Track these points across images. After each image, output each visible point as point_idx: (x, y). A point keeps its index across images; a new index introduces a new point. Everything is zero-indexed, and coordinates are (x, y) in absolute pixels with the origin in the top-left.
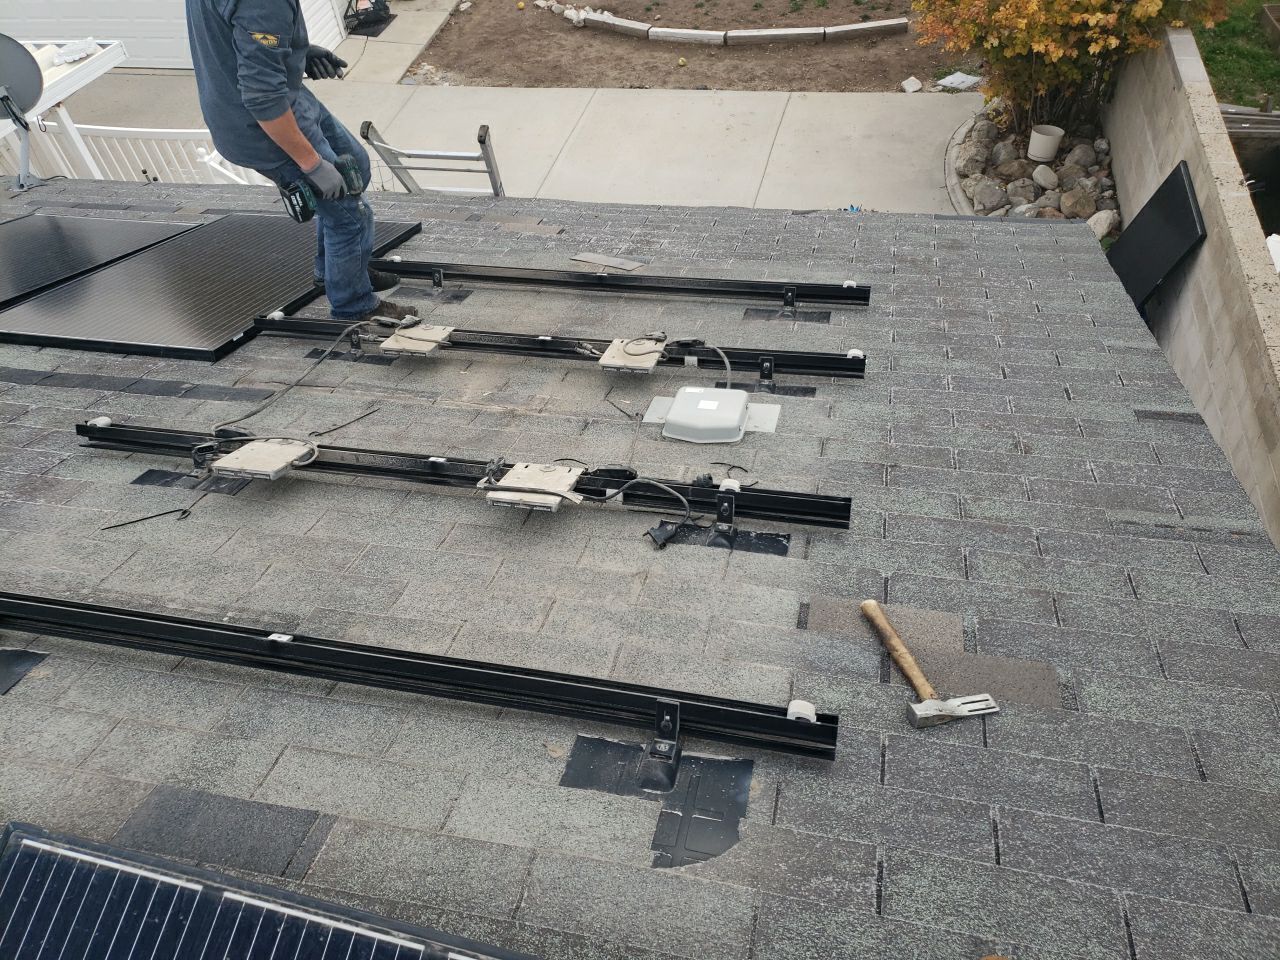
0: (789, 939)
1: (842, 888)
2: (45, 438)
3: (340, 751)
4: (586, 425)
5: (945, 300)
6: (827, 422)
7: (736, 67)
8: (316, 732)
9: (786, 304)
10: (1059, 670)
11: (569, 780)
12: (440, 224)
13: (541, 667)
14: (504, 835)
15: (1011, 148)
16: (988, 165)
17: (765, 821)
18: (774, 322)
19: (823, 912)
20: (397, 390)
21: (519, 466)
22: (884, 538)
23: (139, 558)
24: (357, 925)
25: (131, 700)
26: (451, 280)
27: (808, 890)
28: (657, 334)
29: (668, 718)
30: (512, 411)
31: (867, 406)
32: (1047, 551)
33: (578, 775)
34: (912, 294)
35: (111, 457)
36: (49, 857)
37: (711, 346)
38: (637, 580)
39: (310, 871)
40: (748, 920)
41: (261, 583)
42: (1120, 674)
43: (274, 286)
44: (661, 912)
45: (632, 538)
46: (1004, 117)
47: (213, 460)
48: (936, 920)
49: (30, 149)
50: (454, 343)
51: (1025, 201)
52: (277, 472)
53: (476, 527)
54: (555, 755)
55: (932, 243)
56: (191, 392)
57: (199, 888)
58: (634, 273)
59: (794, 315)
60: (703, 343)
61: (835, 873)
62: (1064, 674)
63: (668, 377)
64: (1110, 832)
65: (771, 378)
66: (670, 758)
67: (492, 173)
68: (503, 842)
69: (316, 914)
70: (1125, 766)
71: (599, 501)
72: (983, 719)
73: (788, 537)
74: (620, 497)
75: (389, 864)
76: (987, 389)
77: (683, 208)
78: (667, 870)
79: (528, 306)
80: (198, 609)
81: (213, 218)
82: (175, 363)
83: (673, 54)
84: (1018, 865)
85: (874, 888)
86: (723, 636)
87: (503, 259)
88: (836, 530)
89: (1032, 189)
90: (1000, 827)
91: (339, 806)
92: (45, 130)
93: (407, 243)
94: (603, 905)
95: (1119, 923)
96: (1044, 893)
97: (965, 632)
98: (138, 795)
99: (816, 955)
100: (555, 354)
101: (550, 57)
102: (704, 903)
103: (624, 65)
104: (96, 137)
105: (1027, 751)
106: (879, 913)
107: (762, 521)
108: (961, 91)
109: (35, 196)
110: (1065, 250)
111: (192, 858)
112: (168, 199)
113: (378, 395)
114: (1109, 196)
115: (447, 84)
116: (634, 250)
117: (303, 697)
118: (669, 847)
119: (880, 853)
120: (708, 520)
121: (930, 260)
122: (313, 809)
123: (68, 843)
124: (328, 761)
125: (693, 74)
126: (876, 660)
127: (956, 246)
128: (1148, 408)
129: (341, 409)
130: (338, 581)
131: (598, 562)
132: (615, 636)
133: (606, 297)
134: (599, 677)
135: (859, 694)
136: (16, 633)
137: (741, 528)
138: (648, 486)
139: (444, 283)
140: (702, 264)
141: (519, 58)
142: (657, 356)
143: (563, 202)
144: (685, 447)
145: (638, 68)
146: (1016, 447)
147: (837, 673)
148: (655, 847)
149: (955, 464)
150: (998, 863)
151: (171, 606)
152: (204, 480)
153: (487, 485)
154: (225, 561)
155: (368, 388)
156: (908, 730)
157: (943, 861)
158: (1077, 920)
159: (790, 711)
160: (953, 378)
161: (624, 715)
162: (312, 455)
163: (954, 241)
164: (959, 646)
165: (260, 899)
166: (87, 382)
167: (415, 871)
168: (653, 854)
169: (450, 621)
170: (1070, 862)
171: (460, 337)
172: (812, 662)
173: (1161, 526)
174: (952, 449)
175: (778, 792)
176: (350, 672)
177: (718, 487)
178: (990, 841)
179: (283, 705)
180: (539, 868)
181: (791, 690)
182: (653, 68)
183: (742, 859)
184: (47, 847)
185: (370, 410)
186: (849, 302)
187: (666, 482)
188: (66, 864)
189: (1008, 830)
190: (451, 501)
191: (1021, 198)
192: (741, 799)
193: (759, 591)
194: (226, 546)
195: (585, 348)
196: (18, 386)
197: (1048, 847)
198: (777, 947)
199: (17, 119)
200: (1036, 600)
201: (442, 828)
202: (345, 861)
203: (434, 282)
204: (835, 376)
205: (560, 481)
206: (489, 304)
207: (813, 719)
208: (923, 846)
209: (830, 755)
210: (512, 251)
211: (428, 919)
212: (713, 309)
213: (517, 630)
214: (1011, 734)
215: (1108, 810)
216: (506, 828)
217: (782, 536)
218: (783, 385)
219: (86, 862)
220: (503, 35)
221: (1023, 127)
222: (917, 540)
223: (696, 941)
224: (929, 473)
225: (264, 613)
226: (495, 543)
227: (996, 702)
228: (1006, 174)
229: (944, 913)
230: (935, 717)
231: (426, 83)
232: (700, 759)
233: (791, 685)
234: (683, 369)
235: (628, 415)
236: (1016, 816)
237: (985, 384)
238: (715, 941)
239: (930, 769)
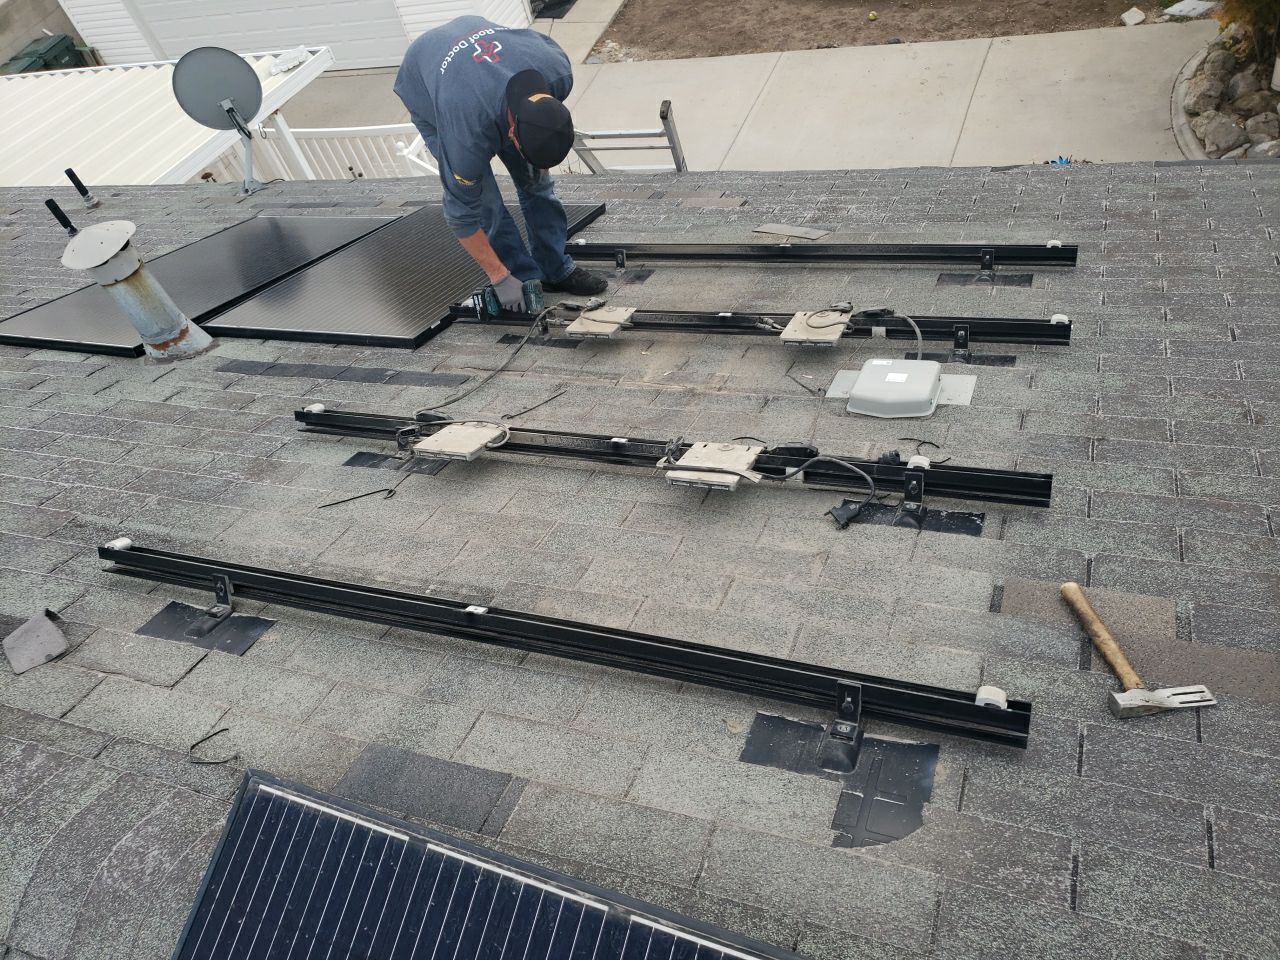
0: (975, 927)
1: (1033, 880)
2: (270, 423)
3: (531, 717)
4: (766, 402)
5: (1165, 258)
6: (1028, 392)
7: (932, 17)
8: (510, 698)
9: (983, 268)
11: (747, 756)
12: (623, 204)
13: (721, 645)
14: (685, 806)
15: (1251, 79)
16: (1224, 100)
17: (950, 807)
18: (970, 287)
19: (1012, 903)
20: (582, 372)
21: (698, 446)
22: (1089, 517)
23: (351, 533)
24: (546, 883)
25: (346, 665)
26: (637, 259)
27: (995, 879)
28: (843, 305)
29: (849, 699)
30: (692, 390)
31: (1073, 376)
33: (758, 751)
35: (326, 441)
36: (280, 803)
37: (901, 315)
38: (817, 560)
39: (504, 830)
40: (930, 905)
41: (459, 558)
43: (468, 273)
44: (841, 891)
45: (813, 518)
46: (1243, 45)
47: (415, 443)
48: (1138, 921)
49: (253, 155)
50: (636, 324)
52: (472, 454)
53: (656, 505)
54: (734, 731)
55: (1151, 194)
56: (396, 378)
57: (406, 838)
58: (819, 242)
59: (993, 280)
60: (891, 313)
61: (1025, 864)
63: (854, 349)
65: (966, 347)
66: (850, 739)
67: (674, 148)
68: (684, 812)
69: (509, 870)
71: (779, 479)
72: (1197, 712)
73: (982, 517)
74: (800, 475)
75: (577, 827)
76: (1212, 353)
77: (872, 171)
78: (848, 850)
79: (709, 282)
80: (403, 582)
81: (411, 210)
82: (379, 350)
83: (863, 9)
84: (1235, 870)
85: (1068, 883)
86: (909, 619)
87: (685, 236)
88: (1035, 510)
89: (1276, 124)
90: (1214, 828)
91: (530, 770)
92: (265, 136)
93: (591, 225)
94: (782, 880)
96: (1264, 900)
97: (1178, 618)
98: (354, 751)
99: (1003, 946)
100: (736, 330)
101: (735, 23)
102: (885, 885)
103: (811, 23)
104: (309, 138)
105: (1249, 748)
106: (1074, 909)
107: (954, 500)
108: (1191, 19)
109: (257, 199)
111: (400, 811)
112: (372, 194)
113: (564, 377)
115: (631, 60)
116: (819, 218)
117: (498, 665)
118: (849, 827)
119: (1075, 847)
120: (895, 498)
121: (1147, 213)
122: (506, 771)
123: (296, 790)
124: (520, 727)
125: (884, 27)
126: (1076, 645)
127: (1180, 195)
129: (531, 392)
130: (529, 556)
131: (777, 542)
132: (795, 616)
133: (789, 268)
134: (779, 656)
135: (1055, 681)
136: (250, 601)
137: (931, 507)
138: (830, 464)
139: (627, 263)
140: (892, 229)
141: (702, 26)
142: (842, 328)
143: (746, 173)
144: (871, 423)
145: (825, 26)
146: (1245, 416)
147: (1031, 659)
148: (835, 826)
149: (1171, 436)
150: (1212, 866)
151: (379, 578)
152: (408, 461)
153: (666, 464)
154: (427, 537)
155: (555, 371)
156: (1110, 721)
157: (1147, 861)
159: (978, 698)
160: (1171, 342)
161: (803, 695)
162: (504, 437)
163: (1178, 190)
164: (1171, 633)
165: (459, 852)
166: (305, 371)
167: (601, 835)
168: (833, 833)
169: (633, 597)
171: (642, 318)
172: (1004, 648)
174: (1168, 420)
175: (966, 778)
176: (540, 643)
177: (906, 464)
178: (1203, 842)
179: (479, 673)
180: (719, 842)
181: (982, 675)
182: (841, 26)
183: (925, 844)
184: (279, 793)
185: (558, 392)
186: (1054, 263)
187: (850, 460)
188: (295, 809)
189: (1225, 832)
190: (633, 480)
191: (1263, 135)
192: (925, 783)
193: (949, 572)
194: (428, 523)
195: (766, 323)
196: (247, 377)
197: (1271, 853)
198: (961, 934)
199: (241, 129)
200: (1266, 585)
201: (626, 796)
202: (535, 822)
203: (617, 263)
204: (1038, 343)
205: (739, 460)
206: (670, 282)
207: (1004, 706)
208: (1125, 843)
209: (1022, 743)
210: (694, 227)
211: (613, 882)
212: (904, 275)
213: (697, 607)
214: (1231, 729)
216: (687, 800)
217: (976, 515)
218: (979, 354)
219: (312, 808)
220: (686, 5)
221: (1266, 54)
222: (1125, 519)
223: (876, 922)
224: (1141, 446)
225: (462, 586)
226: (674, 522)
227: (1213, 694)
228: (1246, 108)
229: (1147, 915)
230: (1139, 707)
231: (610, 60)
232: (881, 742)
233: (982, 670)
234: (869, 341)
235: (811, 391)
236: (1234, 819)
237: (1210, 348)
238: (896, 923)
239: (1133, 763)
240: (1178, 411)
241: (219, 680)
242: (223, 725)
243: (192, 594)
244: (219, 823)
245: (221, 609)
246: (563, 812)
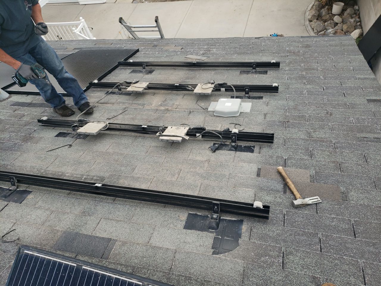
0: (255, 277)
1: (271, 260)
2: (30, 123)
3: (118, 219)
4: (190, 112)
5: (304, 65)
6: (267, 108)
8: (110, 213)
9: (253, 69)
10: (341, 188)
11: (186, 227)
12: (144, 49)
13: (177, 192)
14: (167, 245)
15: (326, 10)
16: (319, 17)
17: (247, 239)
18: (250, 75)
19: (265, 268)
20: (133, 103)
21: (169, 128)
22: (285, 146)
23: (58, 160)
24: (122, 277)
25: (56, 204)
27: (260, 261)
28: (212, 81)
29: (216, 207)
30: (167, 109)
31: (279, 102)
32: (337, 148)
33: (189, 225)
34: (293, 63)
35: (49, 129)
36: (32, 256)
37: (229, 85)
38: (206, 163)
39: (109, 257)
40: (242, 271)
41: (93, 167)
42: (361, 188)
43: (95, 72)
44: (215, 269)
45: (205, 149)
47: (78, 129)
48: (301, 270)
50: (149, 88)
51: (331, 28)
52: (96, 133)
53: (157, 147)
54: (182, 219)
55: (300, 46)
57: (75, 265)
58: (205, 61)
59: (256, 72)
60: (226, 84)
61: (269, 256)
62: (342, 189)
63: (216, 95)
64: (358, 241)
66: (217, 220)
67: (160, 31)
68: (167, 247)
69: (110, 273)
70: (362, 219)
71: (194, 138)
72: (316, 205)
73: (254, 147)
74: (201, 136)
75: (133, 254)
76: (318, 94)
77: (220, 38)
78: (217, 256)
79: (172, 74)
80: (75, 176)
81: (77, 51)
84: (328, 252)
85: (281, 260)
86: (234, 180)
87: (164, 59)
88: (269, 144)
89: (333, 24)
90: (322, 240)
91: (117, 236)
93: (134, 56)
94: (197, 267)
95: (360, 271)
96: (336, 261)
97: (310, 176)
98: (59, 234)
99: (263, 282)
100: (180, 89)
102: (228, 266)
105: (331, 215)
106: (283, 268)
107: (245, 142)
110: (344, 46)
111: (75, 253)
112: (63, 45)
113: (127, 105)
114: (359, 25)
115: (147, 2)
116: (205, 53)
117: (106, 202)
118: (217, 249)
119: (283, 249)
120: (228, 142)
121: (299, 52)
122: (109, 237)
124: (114, 223)
126: (282, 186)
127: (308, 46)
128: (372, 98)
129: (116, 110)
130: (116, 165)
131: (194, 157)
132: (200, 181)
133: (196, 69)
134: (195, 195)
135: (276, 197)
136: (23, 185)
137: (239, 144)
138: (209, 133)
139: (146, 68)
140: (226, 56)
142: (212, 89)
143: (183, 39)
144: (221, 119)
146: (327, 113)
147: (269, 191)
148: (213, 248)
149: (307, 120)
150: (321, 252)
152: (76, 135)
153: (159, 134)
154: (82, 160)
155: (124, 103)
156: (292, 209)
157: (303, 251)
158: (347, 270)
159: (254, 205)
160: (307, 91)
161: (203, 206)
162: (107, 126)
164: (309, 181)
165: (93, 268)
167: (140, 257)
168: (212, 250)
169: (150, 177)
170: (345, 251)
171: (151, 86)
172: (261, 187)
173: (375, 138)
174: (306, 115)
175: (251, 230)
176: (120, 194)
177: (231, 132)
178: (319, 245)
179: (100, 205)
180: (178, 256)
181: (255, 196)
183: (240, 252)
185: (125, 110)
186: (273, 67)
187: (215, 131)
189: (324, 241)
190: (149, 139)
191: (330, 27)
192: (239, 232)
193: (245, 165)
194: (83, 156)
195: (189, 87)
196: (22, 108)
197: (337, 246)
198: (251, 280)
200: (334, 164)
201: (148, 243)
202: (119, 254)
203: (143, 68)
204: (269, 92)
205: (182, 132)
206: (160, 74)
207: (262, 207)
208: (297, 247)
209: (267, 218)
210: (167, 56)
211: (144, 272)
212: (230, 71)
213: (170, 179)
214: (325, 209)
215: (357, 234)
216: (167, 243)
217: (252, 146)
218: (252, 96)
221: (330, 3)
222: (295, 146)
223: (226, 278)
224: (299, 123)
225: (94, 176)
226: (163, 152)
227: (320, 198)
228: (325, 19)
229: (303, 268)
230: (301, 204)
231: (140, 2)
232: (226, 220)
233: (255, 195)
234: (220, 92)
235: (203, 109)
236: (327, 236)
237: (317, 93)
238: (232, 278)
239: (299, 221)
240: (309, 112)
241: (12, 212)
242: (14, 228)
243: (3, 183)
244: (12, 263)
245: (13, 188)
246: (128, 250)
